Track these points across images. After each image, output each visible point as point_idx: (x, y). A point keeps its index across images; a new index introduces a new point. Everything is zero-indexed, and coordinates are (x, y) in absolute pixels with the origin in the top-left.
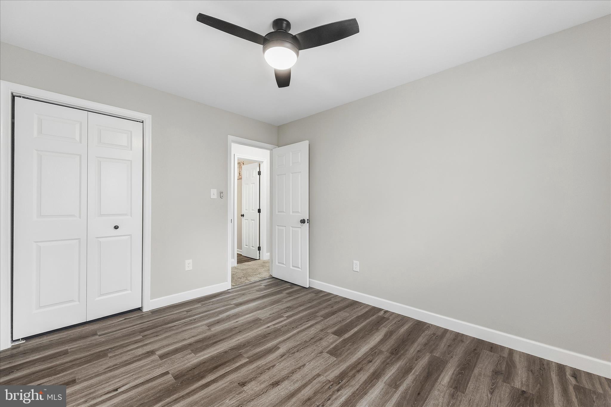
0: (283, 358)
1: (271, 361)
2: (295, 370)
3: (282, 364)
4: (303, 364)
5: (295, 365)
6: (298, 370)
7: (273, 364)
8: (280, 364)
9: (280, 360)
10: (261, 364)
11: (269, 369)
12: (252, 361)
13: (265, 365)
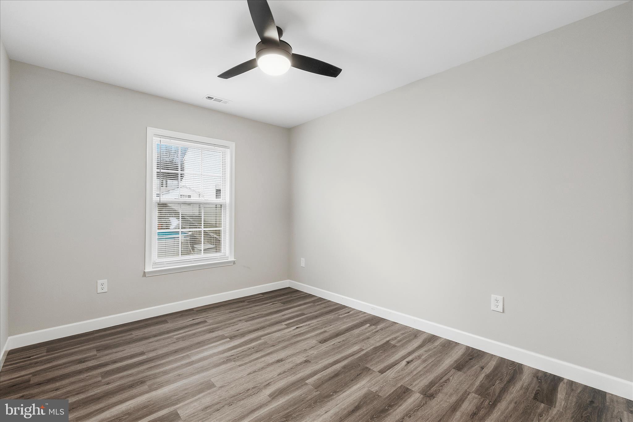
0: (268, 382)
1: (281, 379)
2: (259, 371)
3: (270, 376)
4: (250, 375)
5: (258, 374)
6: (257, 370)
7: (280, 376)
8: (272, 377)
9: (272, 380)
10: (292, 377)
11: (284, 372)
12: (302, 380)
13: (288, 376)
